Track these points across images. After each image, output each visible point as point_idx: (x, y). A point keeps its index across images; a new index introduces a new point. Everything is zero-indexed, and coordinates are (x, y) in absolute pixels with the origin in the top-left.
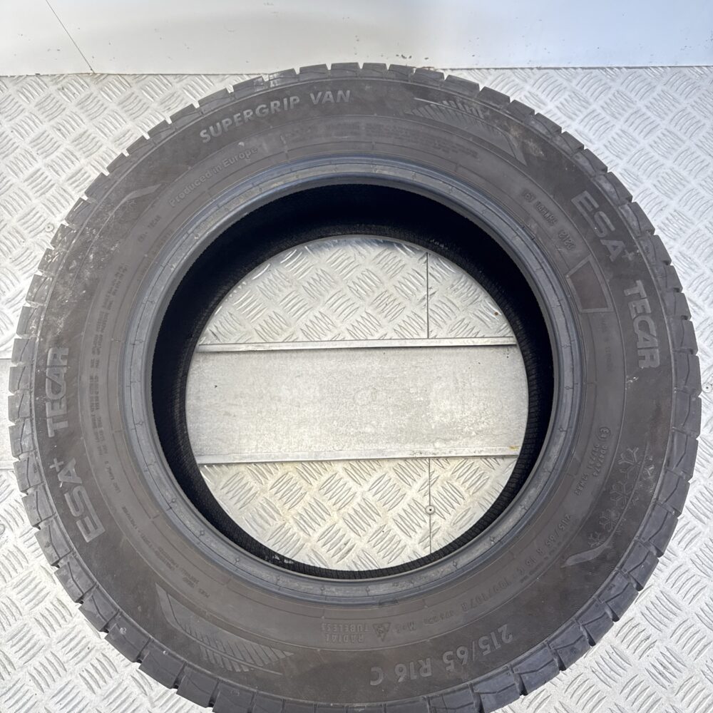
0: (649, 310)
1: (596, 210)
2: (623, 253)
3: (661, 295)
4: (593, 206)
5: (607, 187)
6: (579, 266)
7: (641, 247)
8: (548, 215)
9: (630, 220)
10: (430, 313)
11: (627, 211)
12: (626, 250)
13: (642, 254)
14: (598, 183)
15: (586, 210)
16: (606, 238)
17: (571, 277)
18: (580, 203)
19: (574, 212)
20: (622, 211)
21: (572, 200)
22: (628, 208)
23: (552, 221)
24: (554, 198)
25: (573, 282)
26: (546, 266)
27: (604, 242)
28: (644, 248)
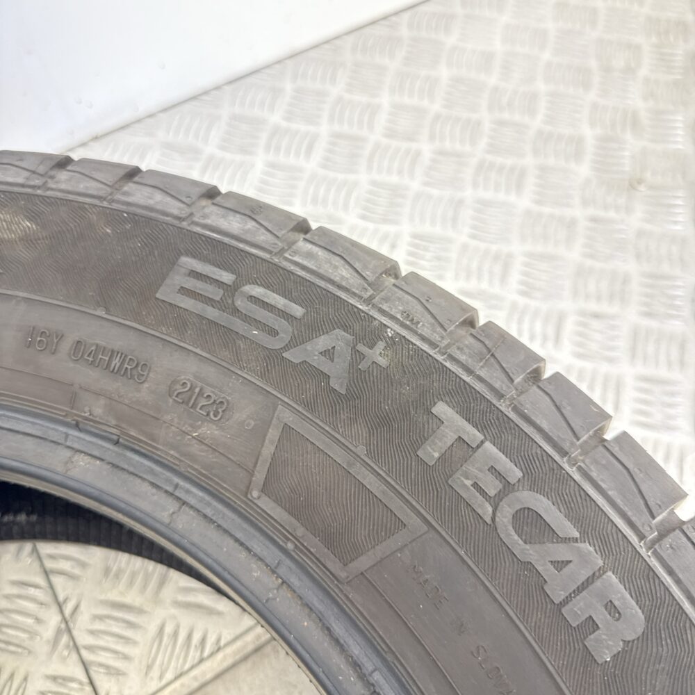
0: (515, 473)
1: (232, 290)
2: (358, 356)
3: (515, 409)
4: (219, 284)
5: (234, 224)
6: (268, 450)
7: (392, 318)
8: (116, 362)
9: (326, 269)
10: (86, 655)
11: (309, 255)
12: (361, 347)
13: (404, 332)
14: (205, 226)
15: (209, 301)
16: (294, 343)
17: (265, 490)
18: (184, 291)
19: (180, 320)
20: (296, 259)
21: (158, 295)
22: (309, 246)
23: (132, 370)
24: (108, 311)
25: (278, 501)
26: (188, 492)
27: (293, 356)
28: (399, 316)
